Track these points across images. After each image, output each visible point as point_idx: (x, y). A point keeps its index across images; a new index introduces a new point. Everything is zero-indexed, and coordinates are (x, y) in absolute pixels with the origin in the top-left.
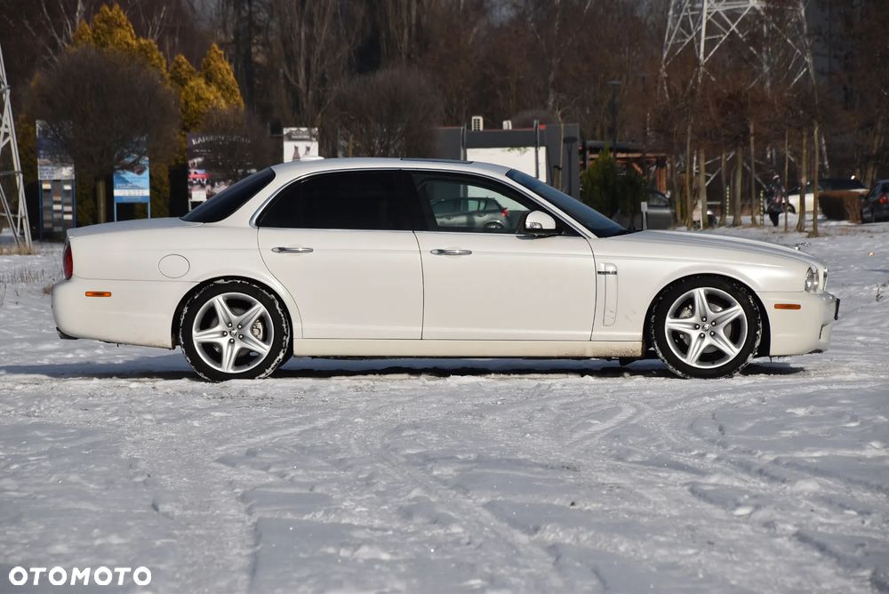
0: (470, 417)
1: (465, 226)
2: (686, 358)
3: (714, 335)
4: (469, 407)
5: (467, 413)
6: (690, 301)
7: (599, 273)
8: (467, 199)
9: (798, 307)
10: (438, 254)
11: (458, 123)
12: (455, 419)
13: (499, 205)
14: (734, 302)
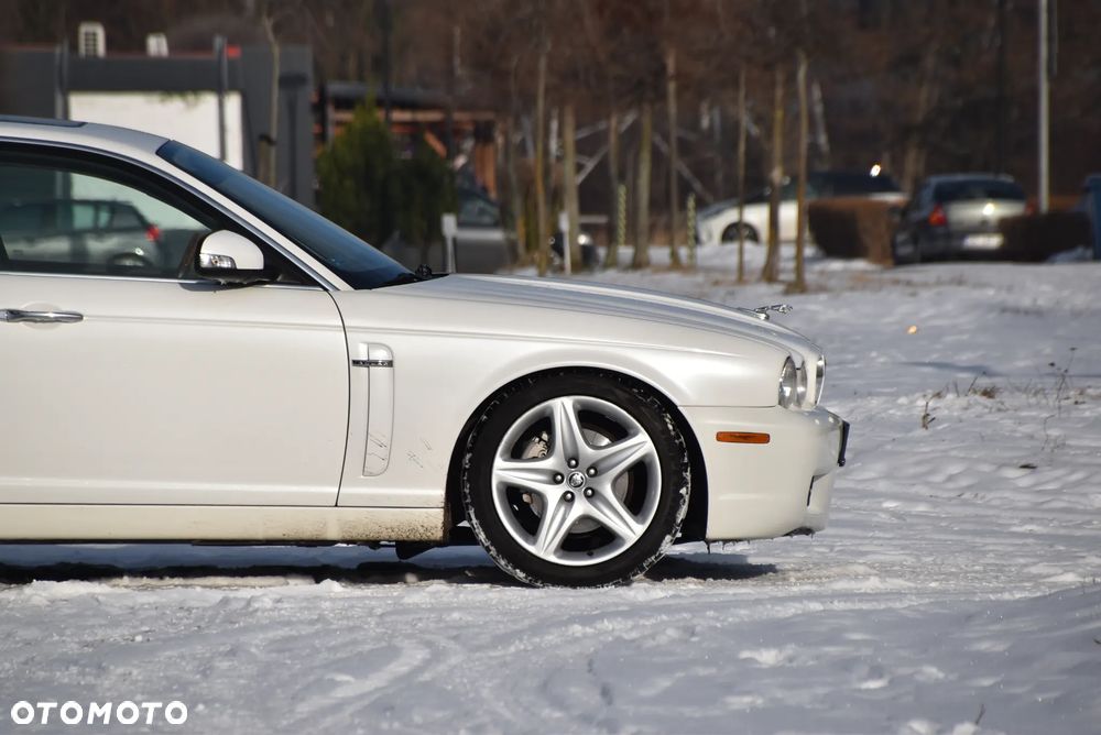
0: (74, 669)
1: (68, 260)
2: (534, 543)
3: (593, 495)
4: (72, 647)
5: (67, 661)
6: (545, 424)
7: (356, 363)
8: (69, 203)
9: (763, 438)
10: (8, 320)
11: (51, 39)
12: (42, 674)
13: (140, 218)
14: (633, 427)
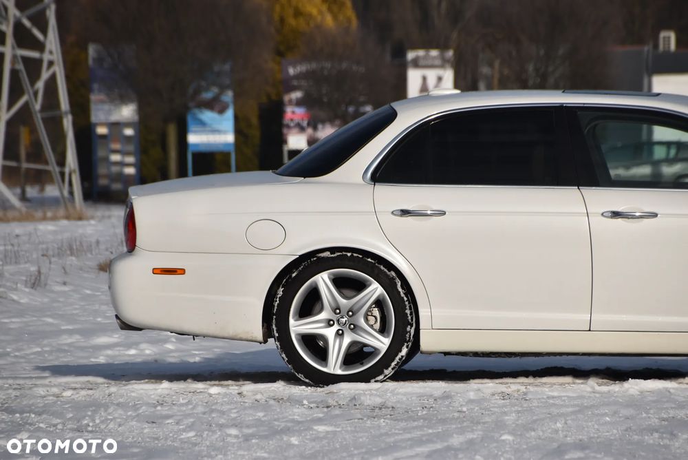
0: (656, 435)
1: (649, 179)
4: (655, 421)
5: (652, 430)
8: (651, 144)
10: (612, 217)
11: (641, 41)
12: (636, 437)
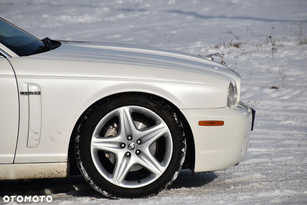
2: (112, 177)
3: (139, 153)
6: (116, 119)
7: (22, 93)
9: (221, 123)
14: (158, 120)
